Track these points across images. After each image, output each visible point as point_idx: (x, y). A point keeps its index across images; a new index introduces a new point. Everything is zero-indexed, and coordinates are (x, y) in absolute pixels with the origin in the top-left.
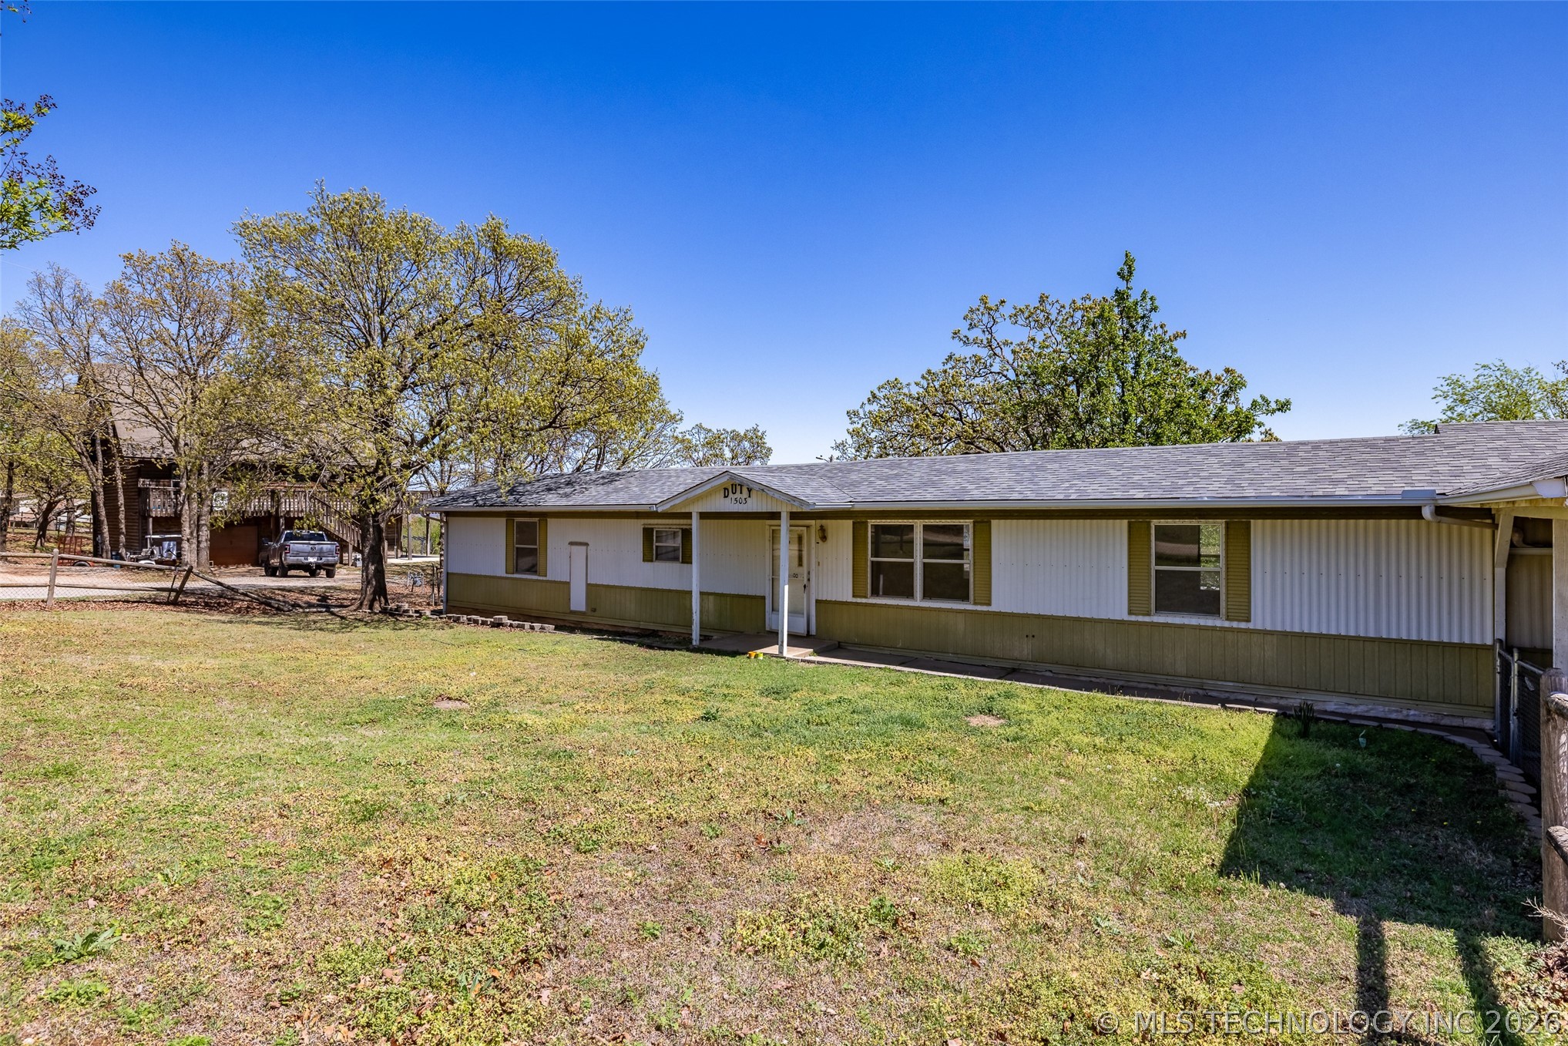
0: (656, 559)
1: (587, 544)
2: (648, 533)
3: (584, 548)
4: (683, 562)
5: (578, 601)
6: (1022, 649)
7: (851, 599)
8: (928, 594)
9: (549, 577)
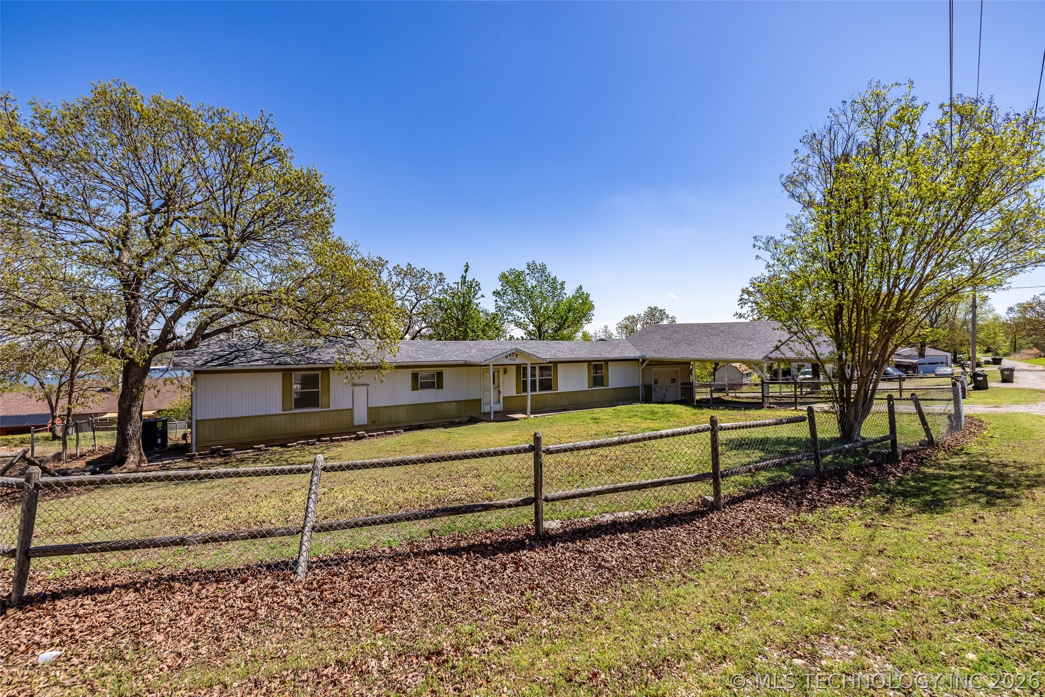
0: (421, 388)
1: (368, 385)
2: (415, 376)
3: (366, 387)
4: (438, 388)
5: (360, 417)
6: (566, 402)
7: (515, 395)
8: (540, 390)
9: (332, 408)
